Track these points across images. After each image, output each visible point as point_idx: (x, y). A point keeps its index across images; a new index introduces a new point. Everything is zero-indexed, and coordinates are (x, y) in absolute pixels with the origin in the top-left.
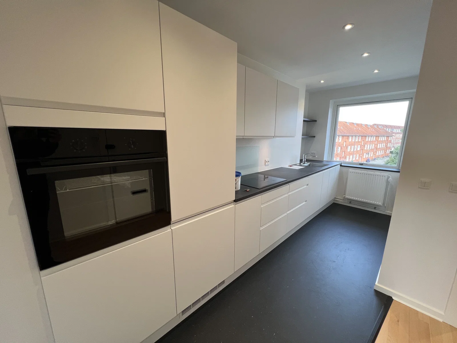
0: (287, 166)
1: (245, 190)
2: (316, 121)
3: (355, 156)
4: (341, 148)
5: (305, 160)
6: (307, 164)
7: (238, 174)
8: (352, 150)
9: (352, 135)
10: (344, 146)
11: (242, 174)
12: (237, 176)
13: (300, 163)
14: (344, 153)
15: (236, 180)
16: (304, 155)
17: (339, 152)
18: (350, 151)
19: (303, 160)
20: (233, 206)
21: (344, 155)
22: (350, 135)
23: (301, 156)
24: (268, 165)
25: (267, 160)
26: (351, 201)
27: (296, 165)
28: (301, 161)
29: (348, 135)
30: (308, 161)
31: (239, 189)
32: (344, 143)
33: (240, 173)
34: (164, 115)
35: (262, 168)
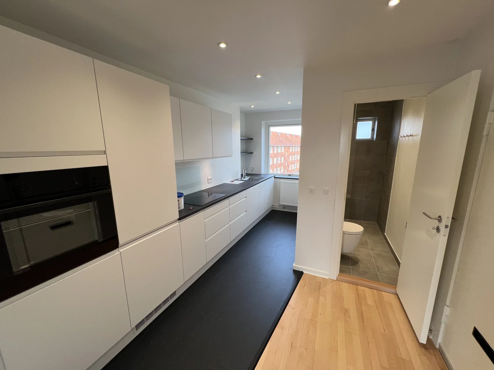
0: (229, 182)
1: (189, 208)
2: (252, 139)
3: (296, 164)
4: (284, 158)
5: (245, 174)
6: (247, 178)
7: (180, 195)
8: (293, 160)
9: (292, 146)
10: (287, 156)
11: (184, 194)
12: (179, 197)
13: (241, 178)
14: (287, 163)
15: (179, 200)
16: (244, 170)
17: (283, 162)
18: (292, 160)
19: (244, 175)
20: (178, 224)
21: (287, 164)
22: (290, 145)
23: (242, 171)
24: (211, 182)
25: (209, 177)
26: (284, 207)
27: (237, 180)
28: (242, 175)
29: (288, 146)
30: (247, 175)
31: (183, 208)
32: (286, 153)
33: (182, 194)
34: (105, 152)
35: (205, 186)
